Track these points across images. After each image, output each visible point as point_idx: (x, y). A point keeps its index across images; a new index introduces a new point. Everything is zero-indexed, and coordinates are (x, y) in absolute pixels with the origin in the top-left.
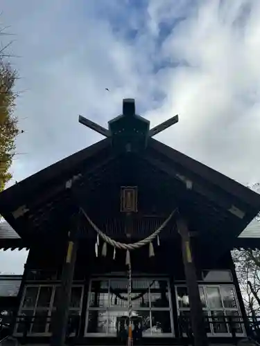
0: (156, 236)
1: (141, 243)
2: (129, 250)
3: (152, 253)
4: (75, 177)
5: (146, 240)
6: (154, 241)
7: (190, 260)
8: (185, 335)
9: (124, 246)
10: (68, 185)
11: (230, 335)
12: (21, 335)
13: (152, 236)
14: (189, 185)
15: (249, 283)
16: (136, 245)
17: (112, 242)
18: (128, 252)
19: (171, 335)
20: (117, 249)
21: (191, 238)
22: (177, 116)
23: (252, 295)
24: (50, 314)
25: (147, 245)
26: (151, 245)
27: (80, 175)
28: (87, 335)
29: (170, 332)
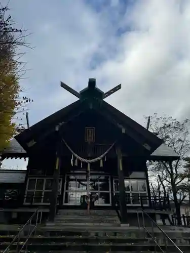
0: (104, 156)
1: (96, 159)
2: (89, 163)
3: (101, 165)
4: (61, 124)
5: (99, 158)
6: (103, 159)
7: (121, 169)
8: (116, 205)
9: (86, 161)
10: (57, 129)
11: (140, 205)
12: (29, 204)
13: (102, 156)
14: (123, 131)
15: (159, 176)
16: (93, 161)
17: (80, 158)
18: (89, 164)
19: (109, 205)
20: (83, 162)
21: (123, 157)
22: (120, 85)
23: (160, 183)
24: (43, 194)
25: (99, 161)
26: (101, 161)
27: (63, 122)
28: (64, 204)
29: (109, 203)
